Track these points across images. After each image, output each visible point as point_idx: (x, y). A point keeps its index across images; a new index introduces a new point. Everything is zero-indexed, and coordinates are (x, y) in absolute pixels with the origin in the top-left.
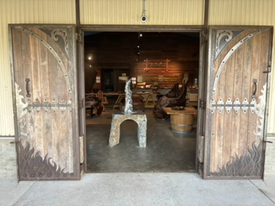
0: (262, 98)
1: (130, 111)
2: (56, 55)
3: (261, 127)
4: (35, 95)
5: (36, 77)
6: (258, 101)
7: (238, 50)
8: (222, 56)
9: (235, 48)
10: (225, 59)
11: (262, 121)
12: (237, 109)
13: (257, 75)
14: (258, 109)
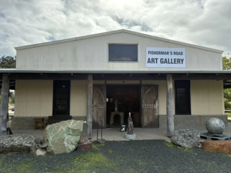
0: (157, 104)
1: (117, 111)
2: (101, 93)
3: (157, 112)
4: (95, 104)
5: (95, 99)
6: (156, 105)
7: (149, 91)
8: (145, 93)
9: (148, 90)
10: (146, 93)
11: (157, 110)
12: (150, 107)
13: (155, 98)
14: (156, 107)
